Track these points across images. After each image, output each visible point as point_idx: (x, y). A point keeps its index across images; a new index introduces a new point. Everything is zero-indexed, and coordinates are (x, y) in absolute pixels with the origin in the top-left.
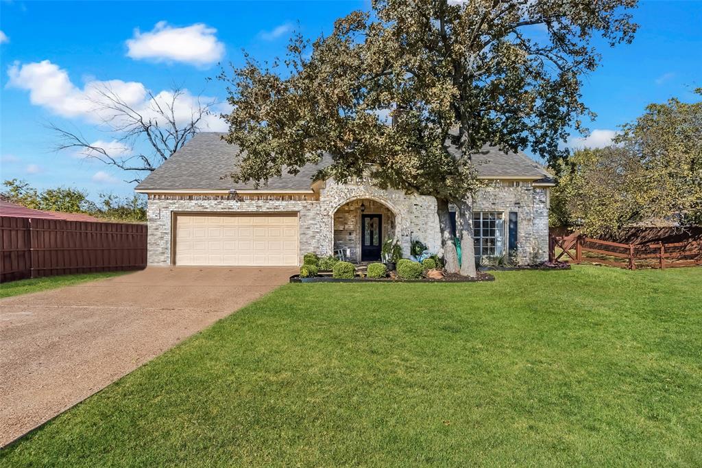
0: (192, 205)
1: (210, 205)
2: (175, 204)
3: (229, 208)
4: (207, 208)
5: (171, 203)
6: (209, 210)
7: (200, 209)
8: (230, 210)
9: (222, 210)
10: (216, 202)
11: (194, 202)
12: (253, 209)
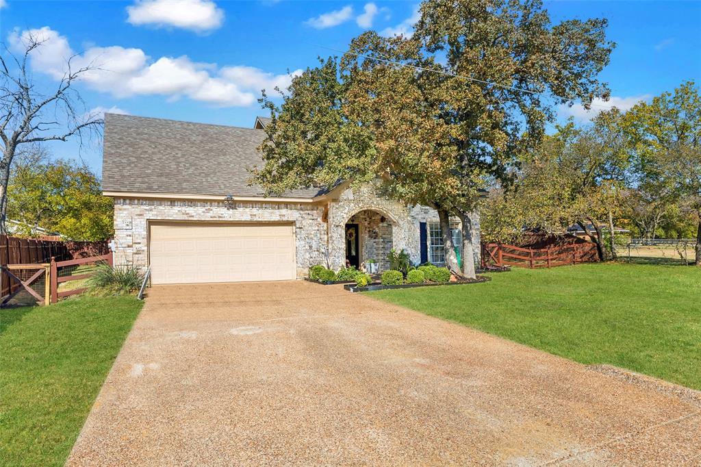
0: (174, 213)
1: (197, 213)
2: (151, 210)
3: (219, 217)
4: (193, 216)
5: (146, 210)
6: (196, 219)
7: (186, 218)
8: (221, 219)
9: (212, 219)
10: (204, 209)
11: (176, 209)
12: (247, 218)
